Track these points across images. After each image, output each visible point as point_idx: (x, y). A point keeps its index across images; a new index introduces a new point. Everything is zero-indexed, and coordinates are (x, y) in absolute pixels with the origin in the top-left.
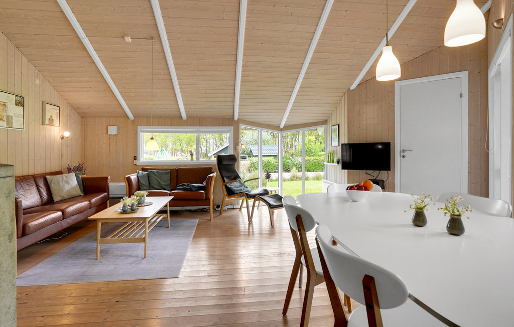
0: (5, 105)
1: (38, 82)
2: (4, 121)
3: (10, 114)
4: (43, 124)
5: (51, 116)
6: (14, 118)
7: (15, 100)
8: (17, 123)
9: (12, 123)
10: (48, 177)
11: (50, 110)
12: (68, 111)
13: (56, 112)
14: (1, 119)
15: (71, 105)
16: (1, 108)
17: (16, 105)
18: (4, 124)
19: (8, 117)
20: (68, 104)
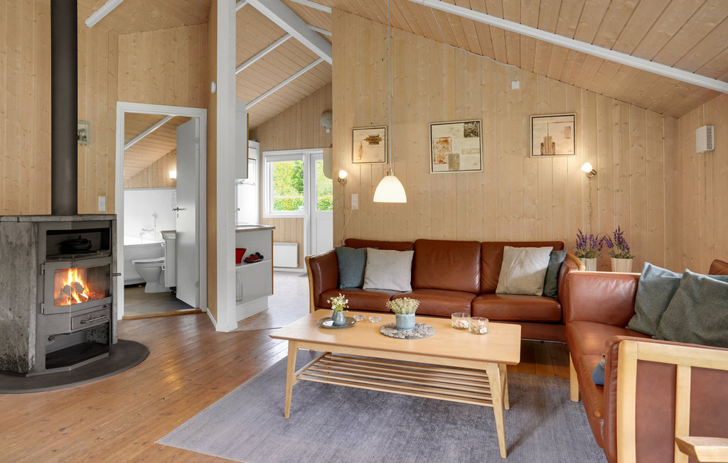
0: (446, 141)
1: (516, 85)
2: (445, 163)
3: (454, 152)
4: (530, 153)
5: (548, 138)
6: (461, 156)
7: (463, 130)
8: (468, 162)
9: (459, 164)
10: (506, 248)
11: (543, 129)
12: (615, 115)
13: (562, 127)
14: (441, 162)
15: (624, 102)
16: (440, 146)
17: (466, 136)
18: (446, 167)
19: (451, 157)
20: (614, 102)
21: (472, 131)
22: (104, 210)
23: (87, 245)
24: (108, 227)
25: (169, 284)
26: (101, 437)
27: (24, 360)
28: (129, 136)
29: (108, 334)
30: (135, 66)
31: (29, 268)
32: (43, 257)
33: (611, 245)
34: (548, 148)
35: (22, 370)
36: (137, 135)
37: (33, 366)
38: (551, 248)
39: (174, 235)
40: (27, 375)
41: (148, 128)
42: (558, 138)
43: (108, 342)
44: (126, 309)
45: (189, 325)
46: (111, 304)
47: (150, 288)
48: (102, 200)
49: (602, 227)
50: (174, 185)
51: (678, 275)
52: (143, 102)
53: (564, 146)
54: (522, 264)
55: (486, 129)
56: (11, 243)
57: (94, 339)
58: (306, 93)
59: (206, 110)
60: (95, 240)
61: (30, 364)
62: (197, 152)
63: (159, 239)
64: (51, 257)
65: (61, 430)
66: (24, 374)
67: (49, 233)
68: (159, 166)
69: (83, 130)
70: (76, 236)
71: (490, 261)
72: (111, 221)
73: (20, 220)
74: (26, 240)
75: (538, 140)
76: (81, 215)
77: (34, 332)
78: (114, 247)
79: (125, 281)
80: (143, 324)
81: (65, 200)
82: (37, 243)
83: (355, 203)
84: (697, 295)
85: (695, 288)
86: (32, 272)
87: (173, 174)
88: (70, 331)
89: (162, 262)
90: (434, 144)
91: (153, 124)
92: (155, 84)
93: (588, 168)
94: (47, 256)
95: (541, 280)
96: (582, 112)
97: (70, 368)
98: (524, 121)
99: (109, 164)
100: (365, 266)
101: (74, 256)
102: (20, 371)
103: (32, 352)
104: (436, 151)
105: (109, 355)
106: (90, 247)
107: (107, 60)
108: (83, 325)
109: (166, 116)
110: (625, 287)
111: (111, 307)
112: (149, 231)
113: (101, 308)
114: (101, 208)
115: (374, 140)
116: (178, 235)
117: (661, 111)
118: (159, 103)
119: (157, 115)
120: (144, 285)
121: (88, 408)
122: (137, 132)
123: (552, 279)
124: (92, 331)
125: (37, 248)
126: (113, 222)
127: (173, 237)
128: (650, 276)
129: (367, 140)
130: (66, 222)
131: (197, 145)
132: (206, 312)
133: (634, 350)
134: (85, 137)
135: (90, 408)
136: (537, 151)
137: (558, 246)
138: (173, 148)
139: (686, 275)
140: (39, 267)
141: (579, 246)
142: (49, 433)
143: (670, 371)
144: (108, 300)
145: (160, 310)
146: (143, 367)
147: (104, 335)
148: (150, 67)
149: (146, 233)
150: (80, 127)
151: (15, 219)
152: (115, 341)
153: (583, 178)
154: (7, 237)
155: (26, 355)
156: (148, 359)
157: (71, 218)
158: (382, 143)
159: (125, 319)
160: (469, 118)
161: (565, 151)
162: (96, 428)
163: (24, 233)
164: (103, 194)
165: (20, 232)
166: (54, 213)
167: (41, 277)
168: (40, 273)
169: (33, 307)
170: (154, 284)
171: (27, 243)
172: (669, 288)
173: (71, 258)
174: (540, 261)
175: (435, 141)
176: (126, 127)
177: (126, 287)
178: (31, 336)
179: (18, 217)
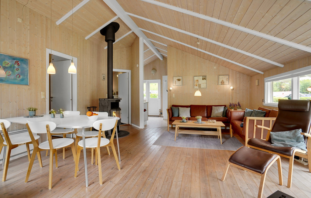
0: (198, 81)
1: (215, 68)
3: (200, 83)
4: (218, 84)
5: (223, 81)
6: (202, 84)
8: (203, 86)
9: (201, 86)
10: (213, 107)
11: (221, 78)
12: (238, 76)
13: (226, 78)
14: (196, 86)
15: (240, 72)
16: (196, 82)
17: (203, 79)
18: (197, 87)
19: (199, 85)
20: (238, 72)
21: (204, 79)
32: (110, 109)
33: (237, 106)
34: (223, 83)
38: (224, 106)
42: (225, 81)
49: (235, 102)
51: (252, 110)
53: (226, 82)
54: (217, 110)
55: (207, 78)
56: (103, 105)
58: (147, 63)
59: (130, 70)
62: (128, 82)
69: (104, 76)
71: (209, 110)
74: (107, 104)
75: (220, 81)
82: (109, 105)
83: (174, 96)
84: (256, 113)
85: (256, 112)
90: (195, 81)
93: (232, 88)
95: (222, 113)
96: (230, 75)
98: (217, 76)
100: (179, 111)
104: (195, 83)
110: (242, 113)
115: (179, 80)
117: (248, 75)
118: (119, 69)
123: (225, 113)
128: (247, 111)
129: (177, 80)
131: (128, 80)
132: (131, 125)
133: (248, 118)
134: (104, 78)
136: (220, 83)
137: (225, 106)
139: (254, 110)
141: (230, 106)
143: (253, 121)
151: (104, 99)
153: (230, 90)
154: (102, 104)
157: (112, 99)
158: (181, 81)
160: (203, 75)
161: (226, 84)
165: (105, 103)
166: (108, 98)
167: (110, 113)
172: (251, 113)
174: (222, 109)
175: (195, 80)
179: (105, 99)
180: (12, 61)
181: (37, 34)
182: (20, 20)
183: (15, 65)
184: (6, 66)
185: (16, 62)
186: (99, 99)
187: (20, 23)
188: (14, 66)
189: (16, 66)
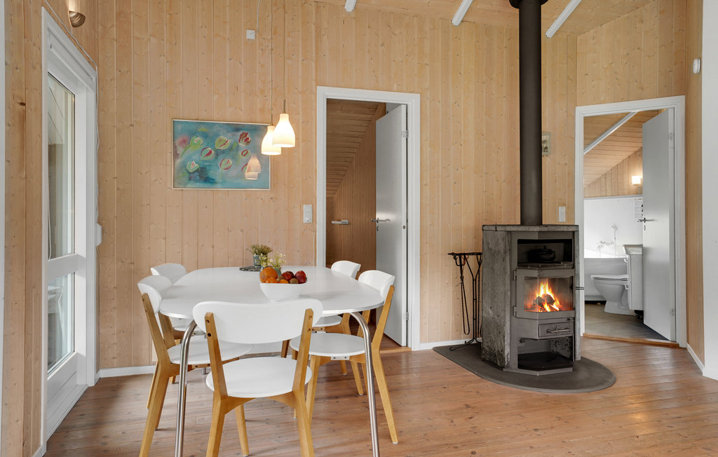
22: (565, 220)
23: (552, 256)
24: (571, 238)
25: (634, 305)
26: (573, 453)
27: (502, 355)
28: (588, 140)
29: (571, 348)
30: (595, 65)
31: (505, 273)
32: (515, 264)
35: (500, 364)
36: (595, 139)
37: (508, 364)
39: (640, 249)
40: (504, 370)
41: (607, 130)
43: (571, 356)
44: (587, 326)
45: (661, 360)
46: (574, 318)
47: (610, 308)
48: (562, 210)
50: (639, 191)
52: (604, 102)
56: (491, 250)
57: (558, 351)
59: (683, 97)
60: (558, 250)
61: (506, 360)
62: (671, 151)
63: (621, 254)
64: (522, 264)
65: (535, 430)
66: (501, 368)
67: (520, 242)
68: (619, 172)
69: (545, 141)
70: (541, 246)
72: (574, 232)
73: (498, 229)
74: (501, 247)
76: (547, 226)
77: (509, 331)
78: (576, 259)
79: (586, 296)
80: (606, 346)
81: (531, 212)
82: (510, 250)
86: (507, 277)
87: (637, 178)
88: (537, 338)
89: (625, 280)
91: (613, 125)
92: (617, 79)
94: (518, 263)
97: (538, 374)
99: (569, 173)
101: (540, 265)
102: (499, 364)
103: (507, 350)
105: (573, 370)
106: (554, 258)
107: (565, 66)
108: (549, 334)
109: (627, 114)
111: (573, 320)
112: (608, 244)
113: (565, 320)
114: (562, 219)
116: (645, 251)
118: (622, 100)
119: (617, 115)
120: (603, 303)
121: (557, 417)
122: (595, 136)
124: (556, 342)
125: (511, 255)
126: (576, 234)
127: (639, 252)
130: (533, 232)
131: (671, 143)
132: (685, 349)
134: (546, 148)
135: (559, 418)
138: (636, 149)
140: (512, 273)
142: (525, 429)
144: (571, 314)
145: (624, 333)
146: (609, 393)
147: (567, 349)
148: (611, 62)
149: (605, 246)
150: (544, 138)
151: (493, 228)
152: (578, 358)
154: (488, 244)
155: (503, 350)
156: (615, 386)
157: (537, 229)
159: (586, 337)
162: (566, 441)
163: (500, 241)
164: (564, 205)
165: (498, 240)
166: (523, 223)
167: (514, 282)
168: (513, 278)
169: (508, 308)
170: (616, 304)
171: (503, 251)
173: (538, 267)
176: (585, 133)
177: (587, 303)
178: (506, 335)
179: (496, 226)
180: (234, 135)
181: (293, 55)
182: (250, 35)
183: (240, 144)
184: (222, 148)
185: (241, 135)
186: (484, 226)
187: (252, 40)
188: (238, 146)
189: (242, 145)
